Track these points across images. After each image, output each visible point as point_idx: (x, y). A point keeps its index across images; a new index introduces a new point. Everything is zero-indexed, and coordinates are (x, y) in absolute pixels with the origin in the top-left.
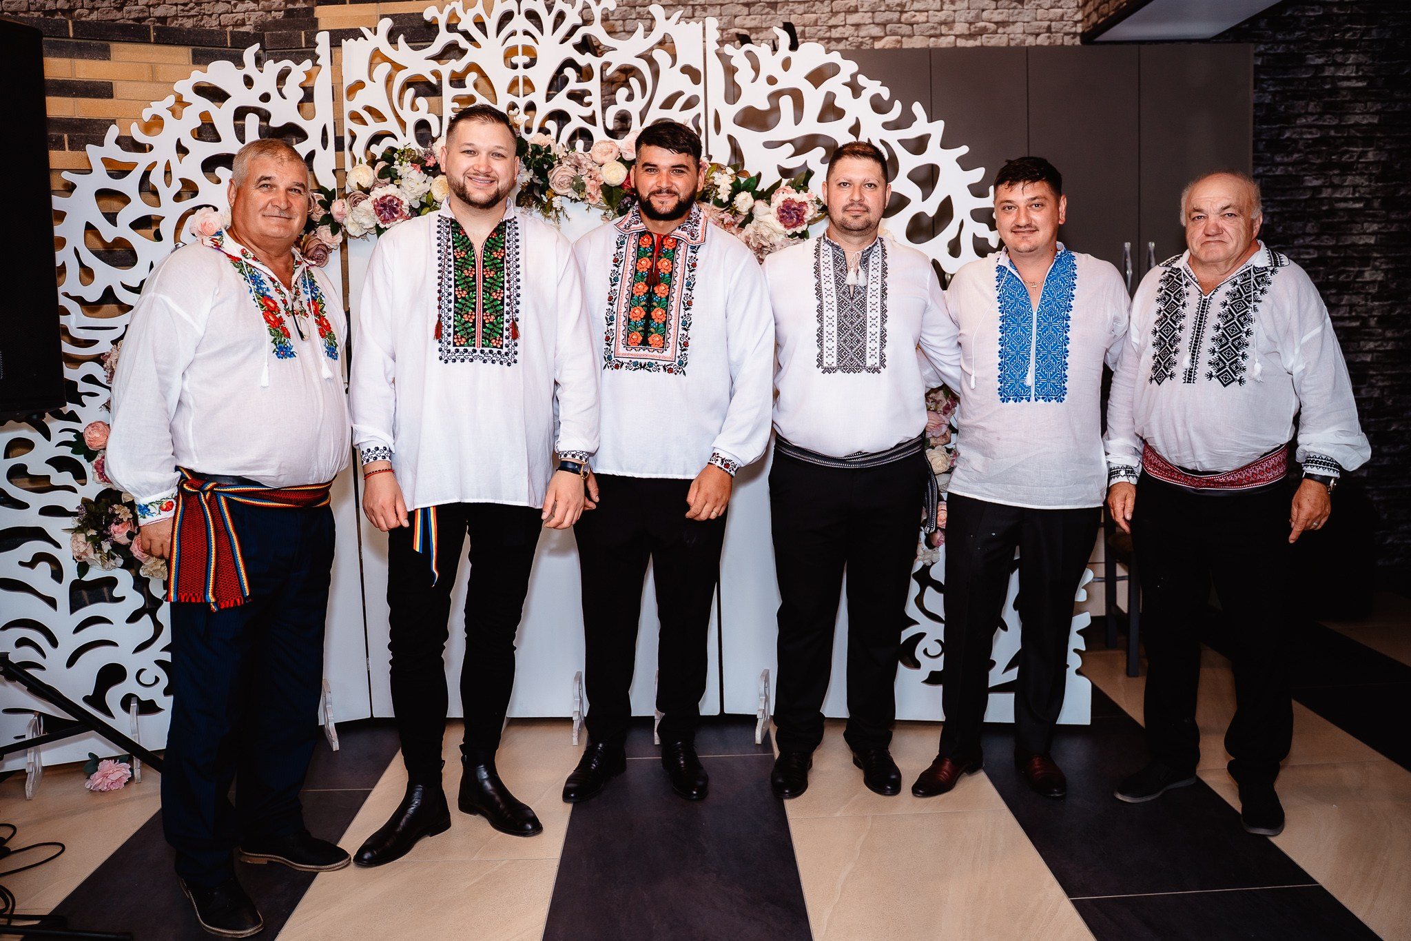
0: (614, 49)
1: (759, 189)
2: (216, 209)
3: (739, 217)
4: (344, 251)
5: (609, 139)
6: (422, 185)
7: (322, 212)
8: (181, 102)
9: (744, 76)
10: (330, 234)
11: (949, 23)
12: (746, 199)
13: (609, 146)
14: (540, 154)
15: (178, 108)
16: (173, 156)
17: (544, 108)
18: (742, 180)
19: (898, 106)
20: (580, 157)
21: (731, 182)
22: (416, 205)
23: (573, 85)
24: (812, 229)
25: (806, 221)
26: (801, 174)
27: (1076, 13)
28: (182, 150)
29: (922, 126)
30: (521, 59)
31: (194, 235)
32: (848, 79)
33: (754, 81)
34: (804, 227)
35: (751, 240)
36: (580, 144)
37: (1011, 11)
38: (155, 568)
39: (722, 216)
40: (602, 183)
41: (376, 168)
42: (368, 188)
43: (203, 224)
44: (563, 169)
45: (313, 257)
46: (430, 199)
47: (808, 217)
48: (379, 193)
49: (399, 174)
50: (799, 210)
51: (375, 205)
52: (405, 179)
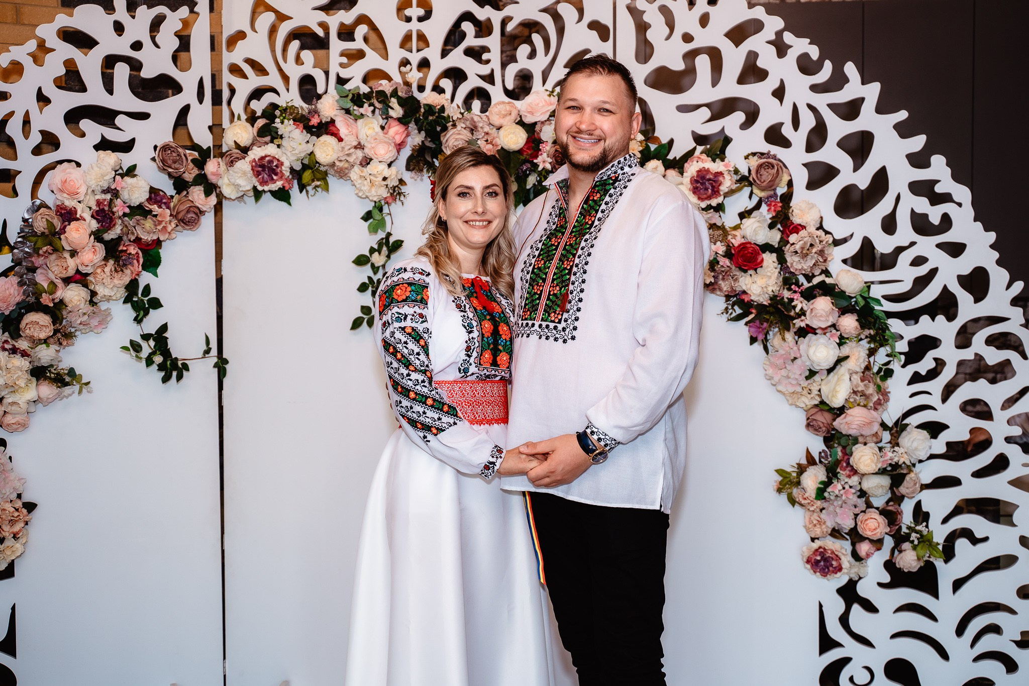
0: (516, 2)
1: (670, 157)
2: (78, 165)
4: (219, 214)
5: (507, 100)
6: (304, 145)
7: (196, 171)
8: (43, 48)
9: (657, 32)
10: (203, 196)
12: (656, 168)
13: (508, 108)
14: (433, 114)
15: (40, 54)
16: (33, 105)
17: (438, 65)
18: (653, 147)
19: (828, 66)
20: (476, 119)
21: (641, 148)
22: (298, 167)
23: (471, 40)
24: (728, 202)
25: (722, 193)
26: (717, 142)
28: (43, 99)
29: (854, 88)
30: (415, 12)
31: (53, 192)
32: (773, 37)
33: (668, 38)
34: (720, 200)
36: (476, 104)
40: (499, 148)
41: (256, 125)
42: (246, 147)
43: (63, 180)
44: (457, 132)
45: (184, 219)
46: (313, 161)
47: (724, 188)
48: (256, 153)
49: (280, 133)
50: (714, 181)
51: (252, 166)
52: (287, 138)
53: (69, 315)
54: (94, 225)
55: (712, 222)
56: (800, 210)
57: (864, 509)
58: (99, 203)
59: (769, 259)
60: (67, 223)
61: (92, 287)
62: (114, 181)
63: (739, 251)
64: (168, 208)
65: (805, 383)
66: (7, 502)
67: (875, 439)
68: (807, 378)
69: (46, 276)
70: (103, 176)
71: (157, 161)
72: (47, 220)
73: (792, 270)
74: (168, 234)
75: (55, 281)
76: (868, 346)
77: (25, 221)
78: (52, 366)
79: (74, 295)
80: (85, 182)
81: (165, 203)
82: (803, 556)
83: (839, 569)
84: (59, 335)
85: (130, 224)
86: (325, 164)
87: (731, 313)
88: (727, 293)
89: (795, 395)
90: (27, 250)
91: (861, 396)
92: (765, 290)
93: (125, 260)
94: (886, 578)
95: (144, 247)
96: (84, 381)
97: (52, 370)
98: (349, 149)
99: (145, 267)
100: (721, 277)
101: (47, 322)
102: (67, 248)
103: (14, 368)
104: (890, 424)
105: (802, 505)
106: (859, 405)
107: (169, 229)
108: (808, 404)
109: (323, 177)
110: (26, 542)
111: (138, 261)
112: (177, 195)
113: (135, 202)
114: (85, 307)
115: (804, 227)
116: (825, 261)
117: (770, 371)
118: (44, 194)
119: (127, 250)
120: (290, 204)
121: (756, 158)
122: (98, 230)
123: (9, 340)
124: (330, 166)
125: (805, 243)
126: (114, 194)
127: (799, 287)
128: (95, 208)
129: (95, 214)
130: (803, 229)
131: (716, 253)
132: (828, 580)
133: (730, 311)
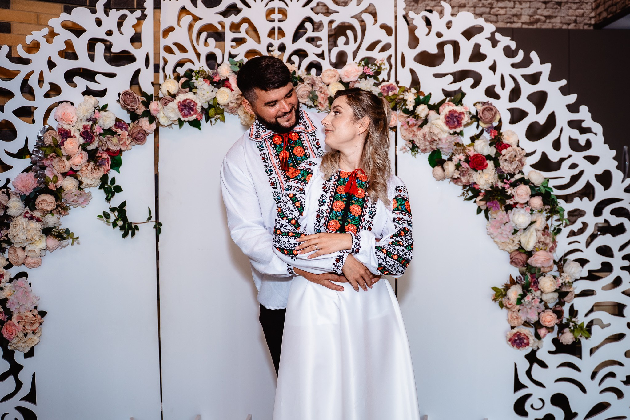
0: (338, 12)
1: (431, 102)
2: (72, 104)
3: (419, 120)
4: (157, 135)
5: (333, 68)
6: (210, 93)
7: (144, 109)
8: (52, 33)
9: (421, 31)
10: (148, 123)
11: (518, 16)
12: (423, 109)
13: (333, 72)
15: (50, 37)
16: (45, 68)
17: (291, 48)
18: (421, 97)
19: (521, 53)
20: (315, 79)
21: (415, 97)
22: (206, 106)
23: (310, 33)
24: (465, 130)
25: (462, 124)
26: (457, 95)
27: (591, 13)
28: (51, 65)
29: (536, 66)
30: (277, 16)
31: (56, 120)
32: (489, 36)
33: (428, 34)
34: (461, 128)
35: (427, 136)
36: (313, 71)
37: (554, 10)
38: (18, 345)
39: (408, 120)
40: (329, 96)
41: (180, 81)
42: (174, 94)
43: (63, 113)
44: (304, 86)
45: (136, 138)
46: (215, 102)
47: (464, 122)
48: (181, 98)
49: (195, 86)
50: (459, 117)
51: (178, 106)
52: (200, 89)
53: (65, 196)
54: (81, 140)
55: (457, 141)
56: (507, 135)
57: (544, 310)
58: (84, 127)
59: (490, 164)
60: (65, 139)
61: (80, 179)
62: (94, 113)
63: (474, 159)
64: (127, 130)
65: (512, 237)
66: (29, 311)
67: (549, 269)
68: (513, 234)
69: (52, 172)
70: (87, 110)
71: (121, 102)
72: (53, 137)
73: (503, 171)
74: (126, 147)
75: (57, 175)
76: (546, 215)
77: (39, 138)
78: (55, 227)
79: (69, 184)
80: (76, 114)
81: (125, 128)
82: (507, 337)
83: (528, 344)
84: (59, 208)
85: (103, 140)
86: (223, 105)
87: (467, 196)
88: (465, 184)
89: (504, 244)
90: (40, 155)
91: (542, 244)
92: (487, 182)
93: (101, 162)
94: (553, 348)
95: (111, 154)
96: (75, 236)
97: (56, 230)
98: (238, 96)
99: (112, 167)
100: (462, 174)
101: (52, 200)
102: (65, 154)
103: (31, 229)
104: (557, 260)
105: (507, 308)
106: (541, 249)
107: (127, 143)
108: (512, 249)
109: (222, 112)
110: (41, 335)
111: (108, 163)
112: (132, 123)
113: (107, 127)
114: (75, 191)
115: (509, 146)
116: (523, 165)
117: (491, 230)
118: (51, 121)
119: (101, 156)
120: (200, 129)
121: (481, 105)
122: (84, 144)
123: (29, 211)
124: (226, 106)
125: (511, 154)
126: (94, 121)
127: (508, 180)
128: (82, 130)
129: (82, 134)
130: (509, 147)
131: (460, 160)
132: (520, 350)
133: (466, 195)
